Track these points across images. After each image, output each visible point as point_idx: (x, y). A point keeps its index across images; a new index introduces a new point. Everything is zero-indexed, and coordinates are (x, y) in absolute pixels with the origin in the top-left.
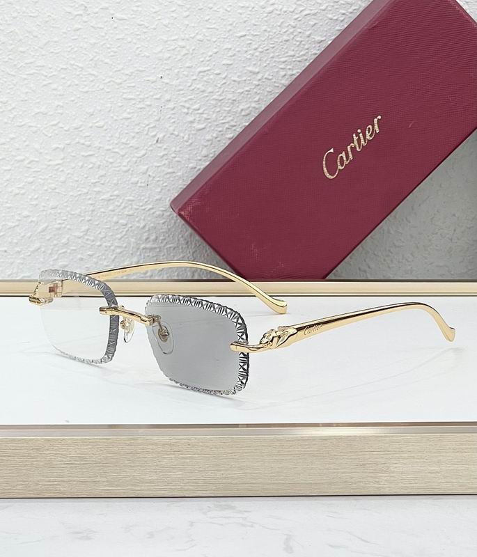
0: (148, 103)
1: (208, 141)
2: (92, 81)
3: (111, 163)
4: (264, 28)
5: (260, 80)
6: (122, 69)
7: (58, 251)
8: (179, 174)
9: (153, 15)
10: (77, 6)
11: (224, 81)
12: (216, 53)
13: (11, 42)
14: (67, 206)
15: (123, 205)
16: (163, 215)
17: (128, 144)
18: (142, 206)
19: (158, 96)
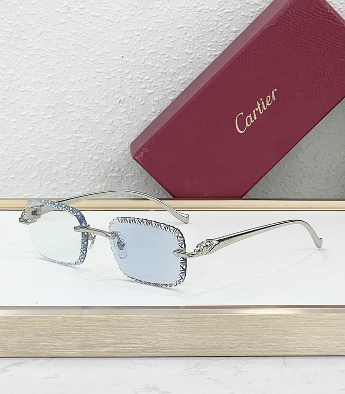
0: (113, 75)
1: (156, 101)
2: (73, 60)
3: (87, 117)
4: (196, 22)
5: (192, 59)
6: (95, 51)
7: (50, 178)
8: (135, 125)
9: (117, 13)
10: (63, 7)
11: (167, 60)
12: (161, 40)
13: (16, 32)
14: (56, 147)
15: (96, 146)
16: (124, 153)
17: (100, 103)
18: (109, 147)
19: (120, 70)
